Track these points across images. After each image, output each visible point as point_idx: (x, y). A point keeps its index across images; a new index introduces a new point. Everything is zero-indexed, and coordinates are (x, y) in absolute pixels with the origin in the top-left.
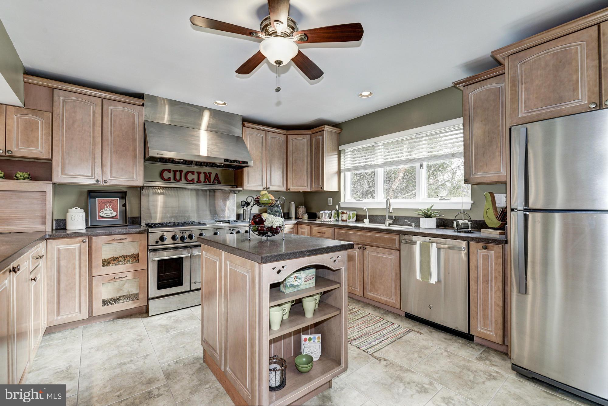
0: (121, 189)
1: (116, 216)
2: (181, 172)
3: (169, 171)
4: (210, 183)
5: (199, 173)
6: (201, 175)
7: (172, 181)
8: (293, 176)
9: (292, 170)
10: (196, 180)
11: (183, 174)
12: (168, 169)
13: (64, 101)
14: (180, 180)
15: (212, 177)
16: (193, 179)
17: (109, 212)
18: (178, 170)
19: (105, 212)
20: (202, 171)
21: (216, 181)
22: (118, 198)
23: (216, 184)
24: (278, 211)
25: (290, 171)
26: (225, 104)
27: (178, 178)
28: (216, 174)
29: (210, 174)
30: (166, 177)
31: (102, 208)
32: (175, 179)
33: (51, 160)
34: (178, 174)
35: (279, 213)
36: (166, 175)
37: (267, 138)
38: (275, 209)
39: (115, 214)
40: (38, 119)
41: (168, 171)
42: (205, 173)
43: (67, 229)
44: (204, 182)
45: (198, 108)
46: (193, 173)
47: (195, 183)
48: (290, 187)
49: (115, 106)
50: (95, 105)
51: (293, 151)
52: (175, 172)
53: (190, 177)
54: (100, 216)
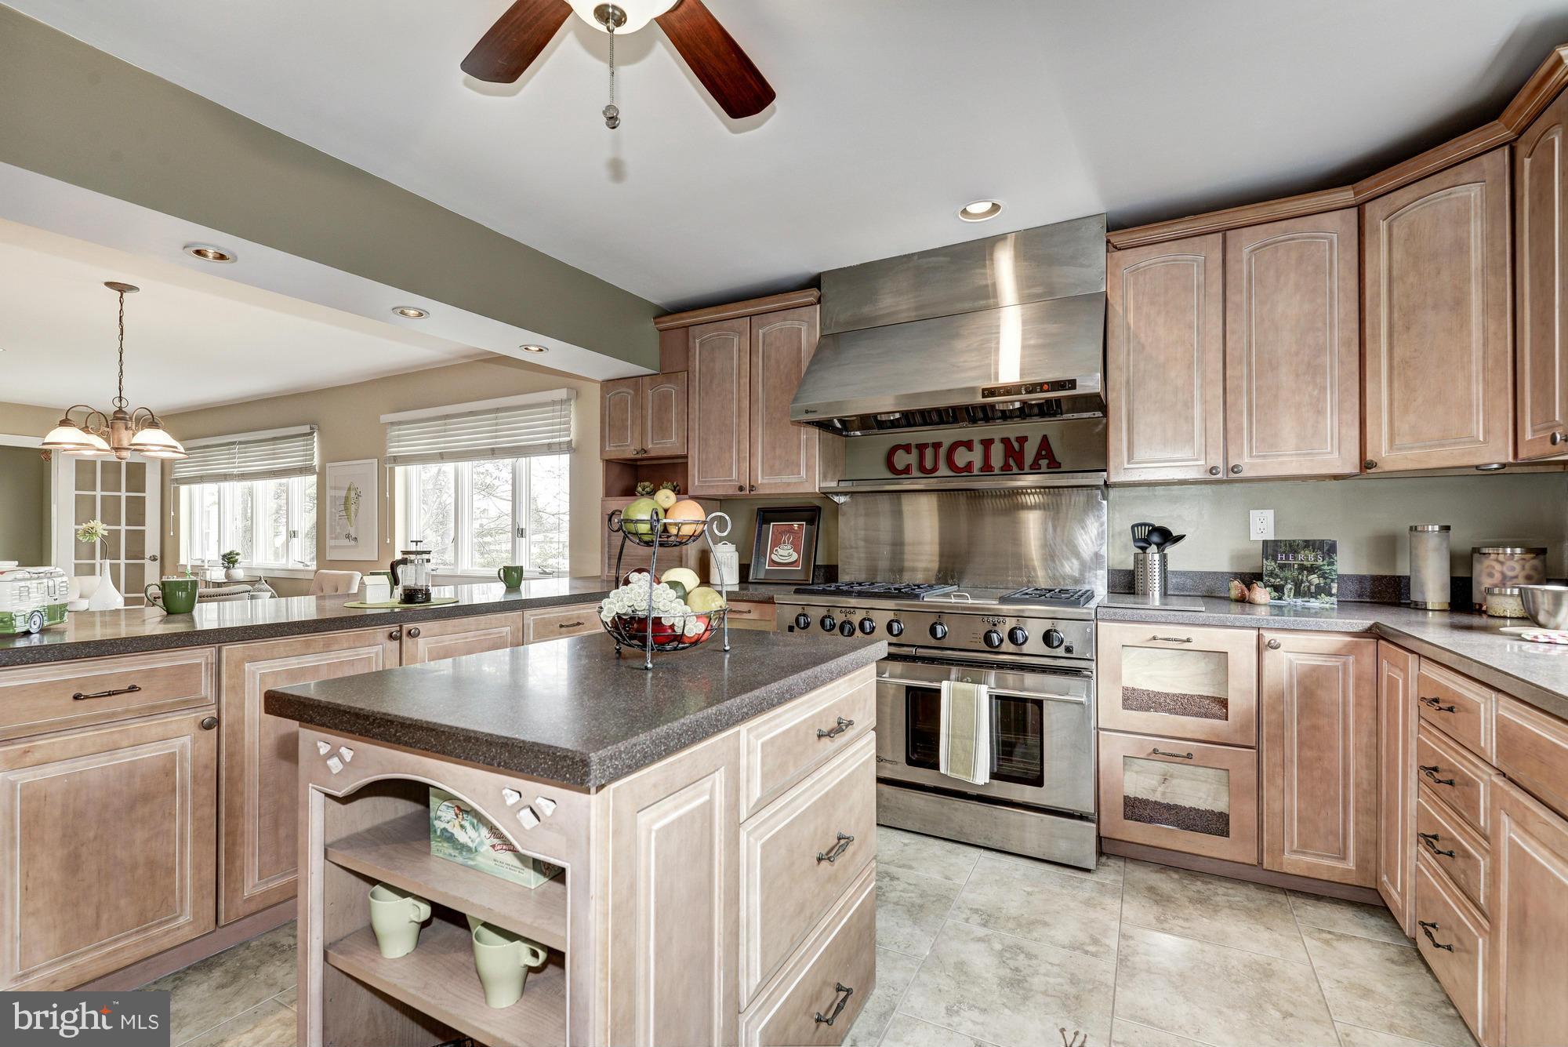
0: (811, 503)
1: (796, 561)
2: (937, 446)
3: (907, 448)
4: (1021, 467)
5: (987, 444)
6: (993, 447)
7: (915, 473)
8: (1396, 396)
9: (1391, 368)
10: (978, 464)
11: (943, 451)
12: (903, 443)
13: (701, 343)
14: (935, 469)
15: (1030, 450)
16: (969, 466)
17: (785, 553)
18: (929, 441)
19: (781, 552)
20: (997, 437)
21: (1044, 463)
22: (804, 523)
23: (1044, 469)
24: (1319, 568)
25: (1378, 373)
26: (995, 207)
27: (928, 465)
28: (1045, 439)
29: (1022, 440)
30: (900, 466)
31: (777, 543)
32: (922, 468)
33: (686, 457)
34: (929, 453)
35: (1323, 576)
36: (901, 459)
37: (1229, 256)
38: (1301, 556)
39: (795, 556)
40: (670, 388)
41: (905, 450)
42: (1006, 441)
43: (711, 582)
44: (1002, 469)
45: (945, 255)
46: (969, 445)
47: (975, 473)
48: (1381, 450)
49: (770, 324)
50: (740, 334)
51: (1395, 273)
52: (922, 448)
53: (962, 457)
54: (772, 560)
